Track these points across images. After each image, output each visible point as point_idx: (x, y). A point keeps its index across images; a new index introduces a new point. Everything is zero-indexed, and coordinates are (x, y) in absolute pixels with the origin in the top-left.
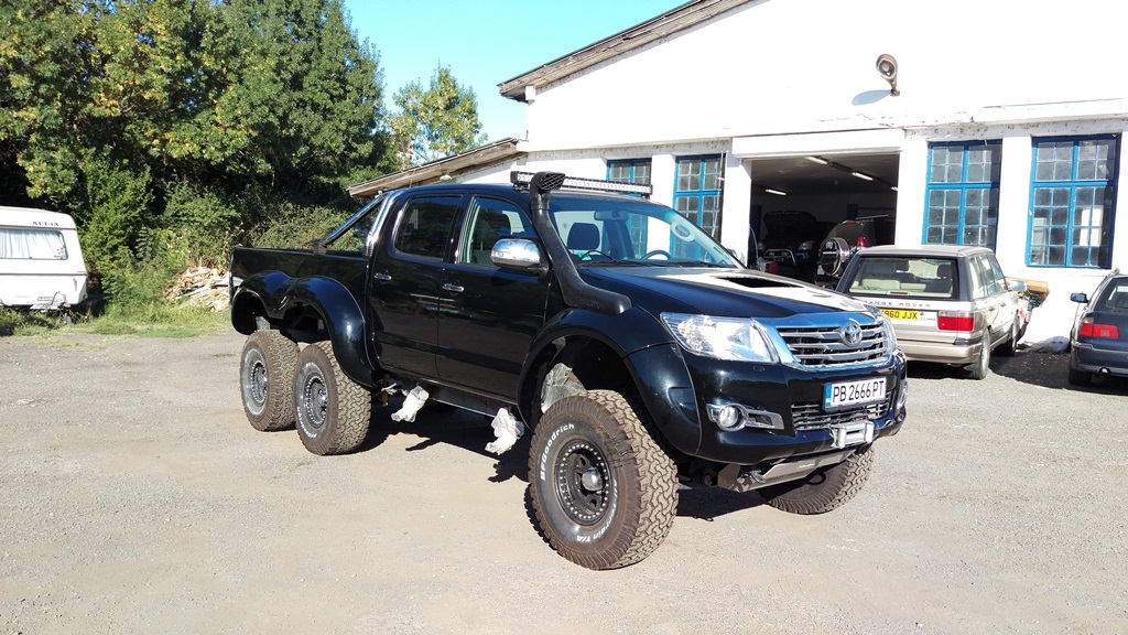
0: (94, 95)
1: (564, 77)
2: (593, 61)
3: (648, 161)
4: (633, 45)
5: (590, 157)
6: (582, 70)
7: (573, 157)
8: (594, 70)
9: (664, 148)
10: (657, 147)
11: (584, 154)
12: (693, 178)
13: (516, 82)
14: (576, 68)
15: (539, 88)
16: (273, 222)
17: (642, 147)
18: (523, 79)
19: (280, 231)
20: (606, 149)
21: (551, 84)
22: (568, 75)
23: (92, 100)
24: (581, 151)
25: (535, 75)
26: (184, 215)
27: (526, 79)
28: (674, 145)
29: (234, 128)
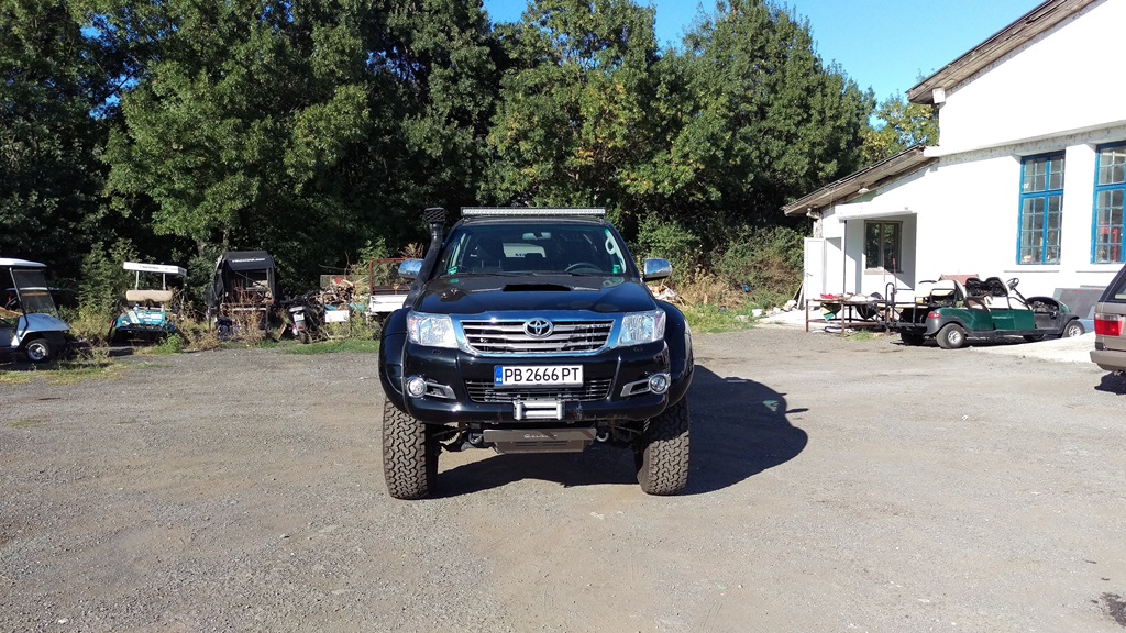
0: (574, 150)
1: (973, 74)
2: (1000, 52)
3: (1061, 154)
4: (1042, 27)
5: (1000, 156)
6: (991, 64)
7: (983, 158)
8: (1004, 61)
9: (1079, 138)
10: (1071, 136)
11: (993, 152)
12: (1116, 168)
13: (923, 87)
14: (984, 62)
15: (949, 90)
16: (732, 243)
17: (1054, 139)
18: (928, 83)
19: (736, 251)
20: (1016, 145)
21: (960, 83)
22: (977, 71)
23: (573, 154)
24: (991, 149)
25: (940, 76)
26: (651, 242)
27: (931, 82)
28: (1089, 133)
29: (684, 163)
